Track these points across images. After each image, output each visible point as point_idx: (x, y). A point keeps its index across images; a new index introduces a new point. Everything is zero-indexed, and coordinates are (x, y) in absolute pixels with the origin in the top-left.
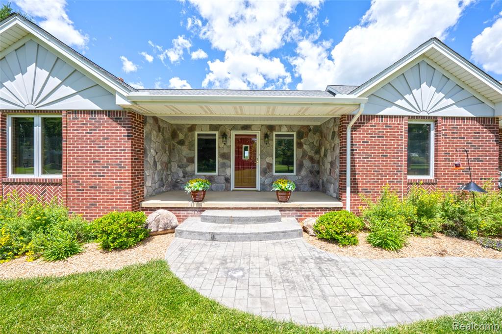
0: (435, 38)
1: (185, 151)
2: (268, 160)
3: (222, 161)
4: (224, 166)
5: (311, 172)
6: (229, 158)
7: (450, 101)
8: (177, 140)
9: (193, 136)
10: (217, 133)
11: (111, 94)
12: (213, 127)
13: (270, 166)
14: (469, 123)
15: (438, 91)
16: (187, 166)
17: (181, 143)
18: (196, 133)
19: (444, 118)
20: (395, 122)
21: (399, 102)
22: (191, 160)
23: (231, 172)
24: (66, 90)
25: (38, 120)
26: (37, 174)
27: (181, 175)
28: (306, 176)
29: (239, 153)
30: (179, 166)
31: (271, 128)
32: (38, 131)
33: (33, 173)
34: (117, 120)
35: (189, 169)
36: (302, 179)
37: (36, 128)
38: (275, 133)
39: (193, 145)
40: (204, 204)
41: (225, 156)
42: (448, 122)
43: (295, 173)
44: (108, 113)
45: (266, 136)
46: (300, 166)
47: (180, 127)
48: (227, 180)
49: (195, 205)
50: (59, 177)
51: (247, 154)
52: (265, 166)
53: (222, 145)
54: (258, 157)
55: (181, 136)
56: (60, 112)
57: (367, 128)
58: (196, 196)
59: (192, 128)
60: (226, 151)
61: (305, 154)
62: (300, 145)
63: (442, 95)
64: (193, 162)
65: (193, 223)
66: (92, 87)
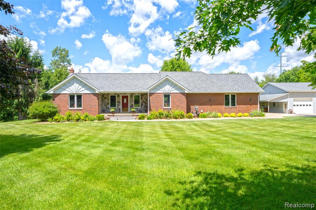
0: (167, 75)
1: (106, 100)
2: (132, 103)
3: (118, 104)
4: (118, 105)
5: (145, 107)
6: (120, 103)
7: (174, 89)
8: (104, 98)
9: (109, 96)
10: (116, 95)
11: (95, 90)
12: (115, 94)
13: (132, 105)
14: (179, 94)
15: (171, 86)
16: (107, 105)
17: (105, 98)
18: (110, 95)
19: (172, 93)
20: (160, 94)
21: (161, 90)
22: (108, 104)
23: (121, 107)
24: (83, 89)
25: (76, 95)
26: (76, 108)
27: (105, 108)
28: (144, 108)
29: (123, 101)
30: (105, 105)
31: (133, 94)
32: (76, 98)
33: (75, 107)
34: (95, 95)
35: (108, 106)
36: (143, 109)
37: (75, 97)
38: (134, 95)
39: (109, 99)
40: (115, 114)
41: (119, 102)
42: (173, 94)
43: (140, 107)
44: (93, 94)
45: (131, 96)
46: (142, 105)
47: (105, 94)
48: (120, 109)
49: (112, 115)
50: (81, 108)
51: (125, 101)
52: (131, 105)
53: (118, 99)
54: (129, 102)
55: (105, 96)
56: (82, 94)
57: (153, 96)
58: (113, 112)
59: (108, 94)
60: (119, 100)
61: (143, 101)
62: (142, 99)
63: (171, 88)
64: (109, 104)
65: (112, 119)
66: (89, 88)
